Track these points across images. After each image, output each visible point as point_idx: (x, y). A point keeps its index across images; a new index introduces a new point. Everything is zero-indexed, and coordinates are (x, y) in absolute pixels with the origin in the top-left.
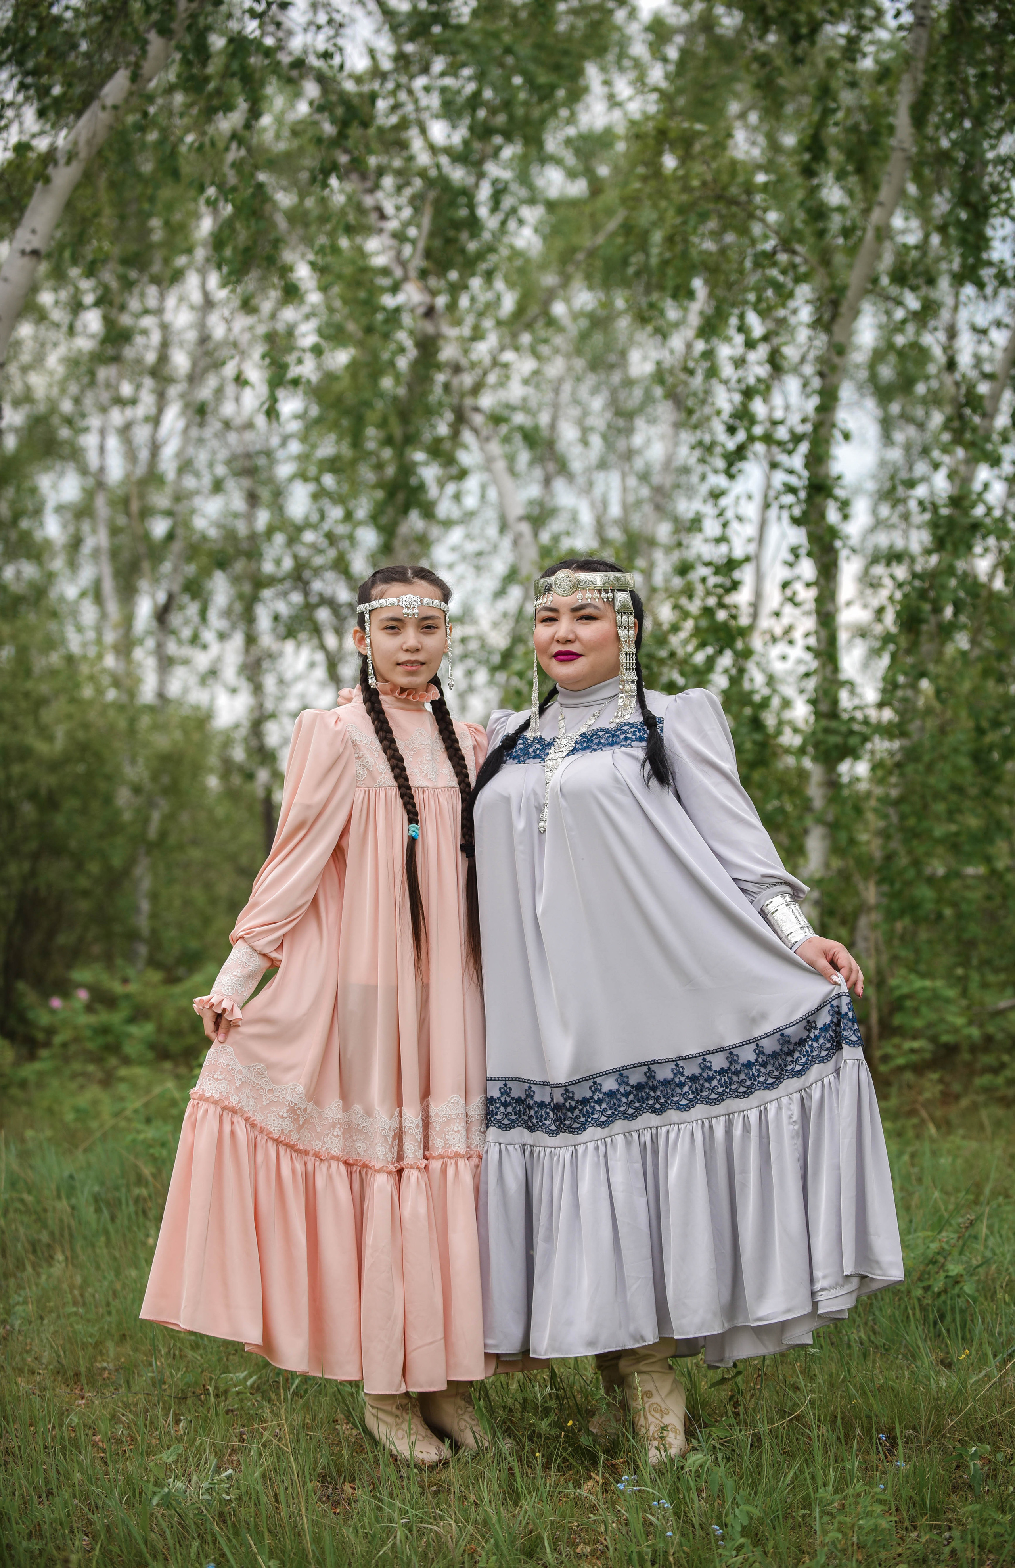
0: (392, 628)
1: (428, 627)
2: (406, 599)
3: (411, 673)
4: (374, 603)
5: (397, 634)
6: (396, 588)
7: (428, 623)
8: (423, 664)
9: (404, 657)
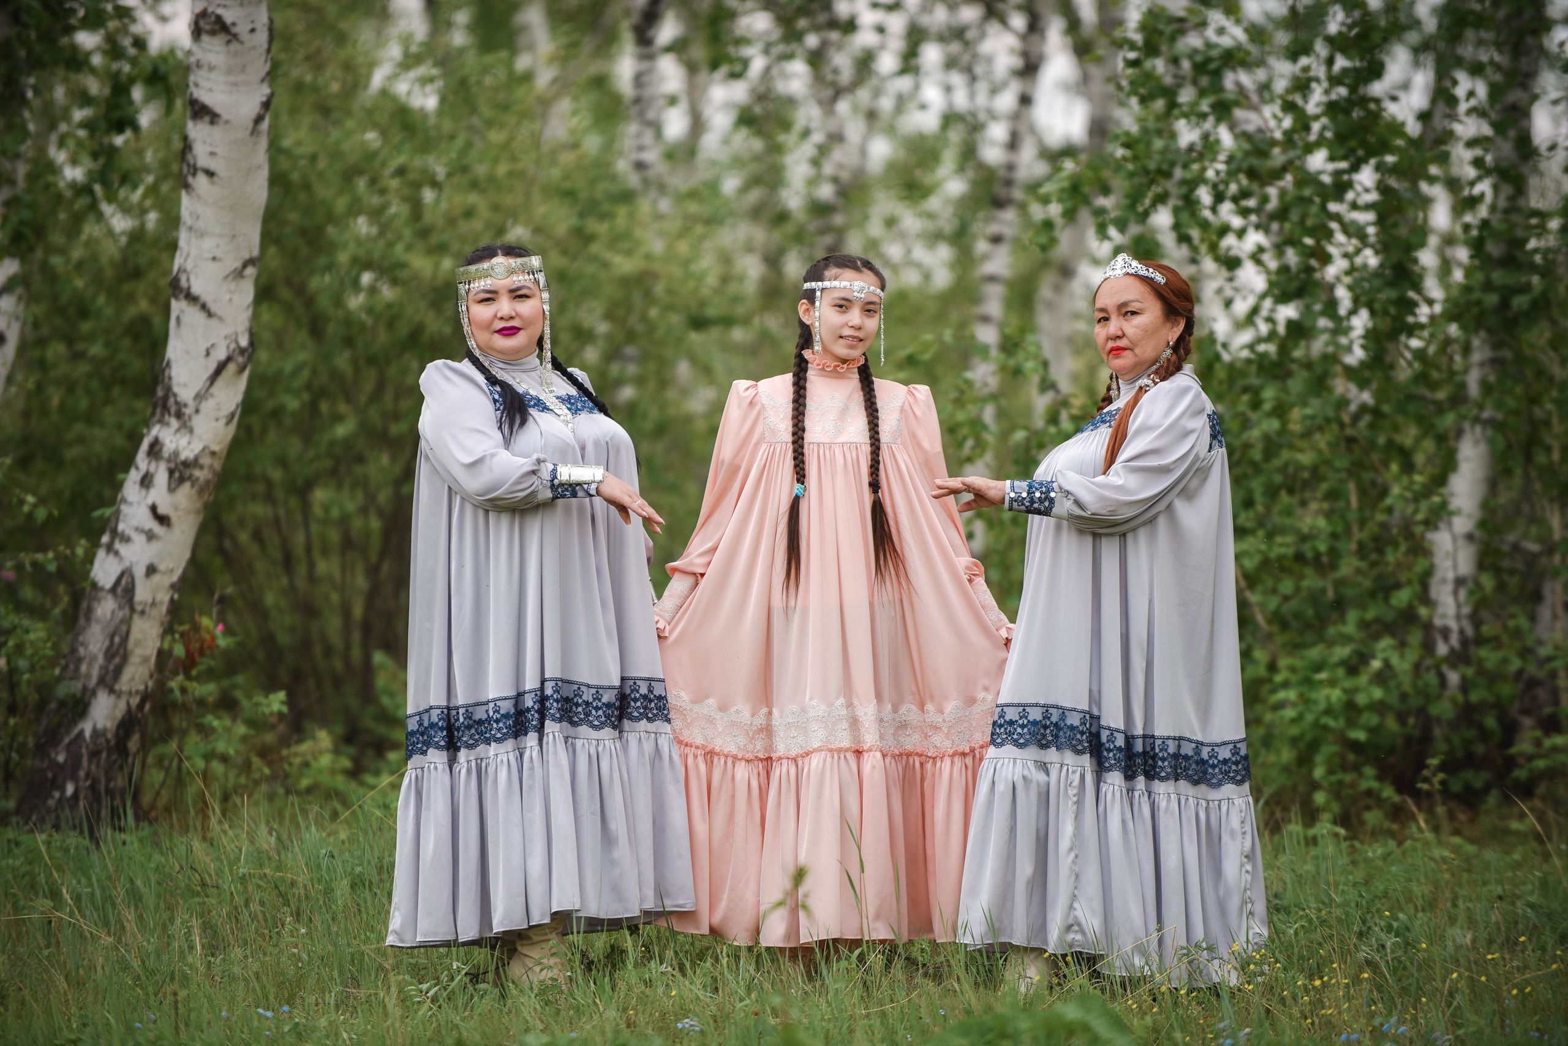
0: (841, 306)
1: (869, 311)
2: (857, 284)
3: (851, 347)
4: (827, 284)
5: (844, 312)
6: (849, 273)
7: (871, 307)
8: (861, 340)
9: (847, 332)
